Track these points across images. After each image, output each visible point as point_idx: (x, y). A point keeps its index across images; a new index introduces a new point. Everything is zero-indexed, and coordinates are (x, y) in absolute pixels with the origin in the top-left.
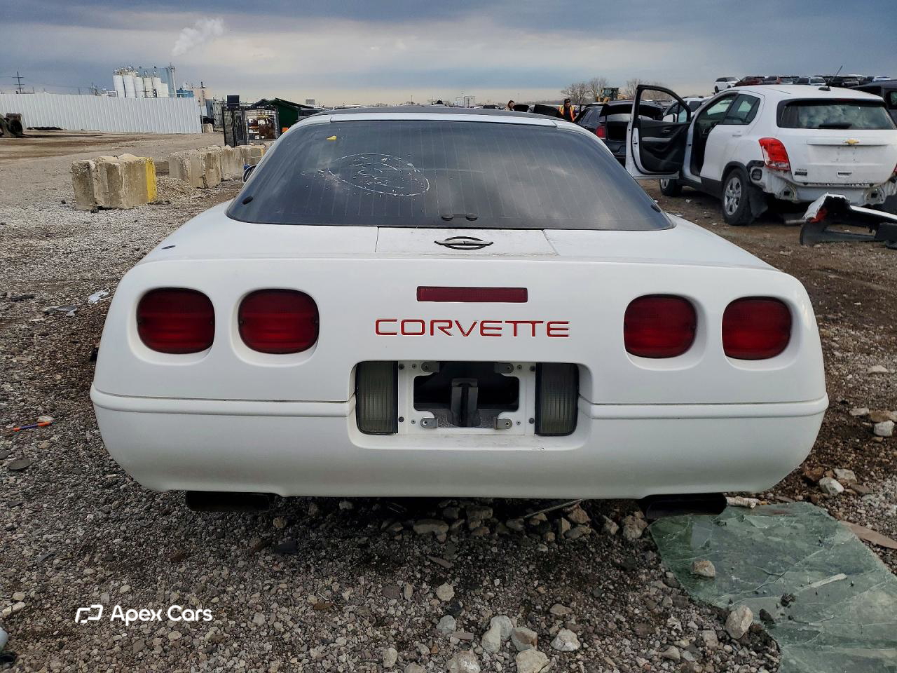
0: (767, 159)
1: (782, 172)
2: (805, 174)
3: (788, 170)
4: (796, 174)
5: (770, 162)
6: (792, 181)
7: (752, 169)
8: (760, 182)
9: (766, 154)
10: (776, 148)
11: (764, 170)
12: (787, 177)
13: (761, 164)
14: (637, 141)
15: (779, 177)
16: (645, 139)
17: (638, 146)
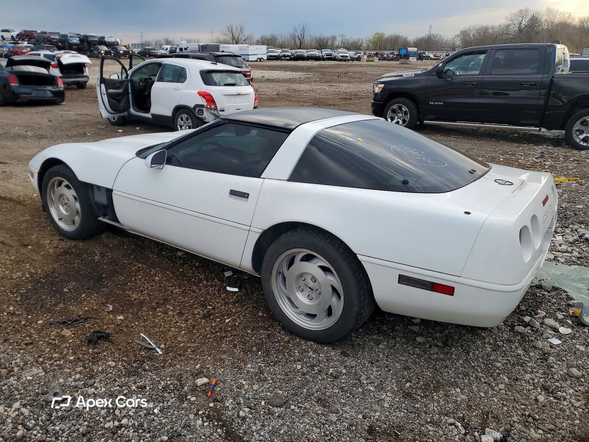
0: (205, 104)
1: (213, 110)
2: (224, 111)
3: (216, 109)
4: (220, 111)
5: (207, 105)
6: (218, 115)
7: (197, 109)
8: (203, 116)
9: (204, 100)
10: (208, 97)
11: (204, 110)
12: (215, 112)
13: (203, 106)
14: (105, 93)
15: (211, 113)
16: (110, 91)
17: (106, 95)
